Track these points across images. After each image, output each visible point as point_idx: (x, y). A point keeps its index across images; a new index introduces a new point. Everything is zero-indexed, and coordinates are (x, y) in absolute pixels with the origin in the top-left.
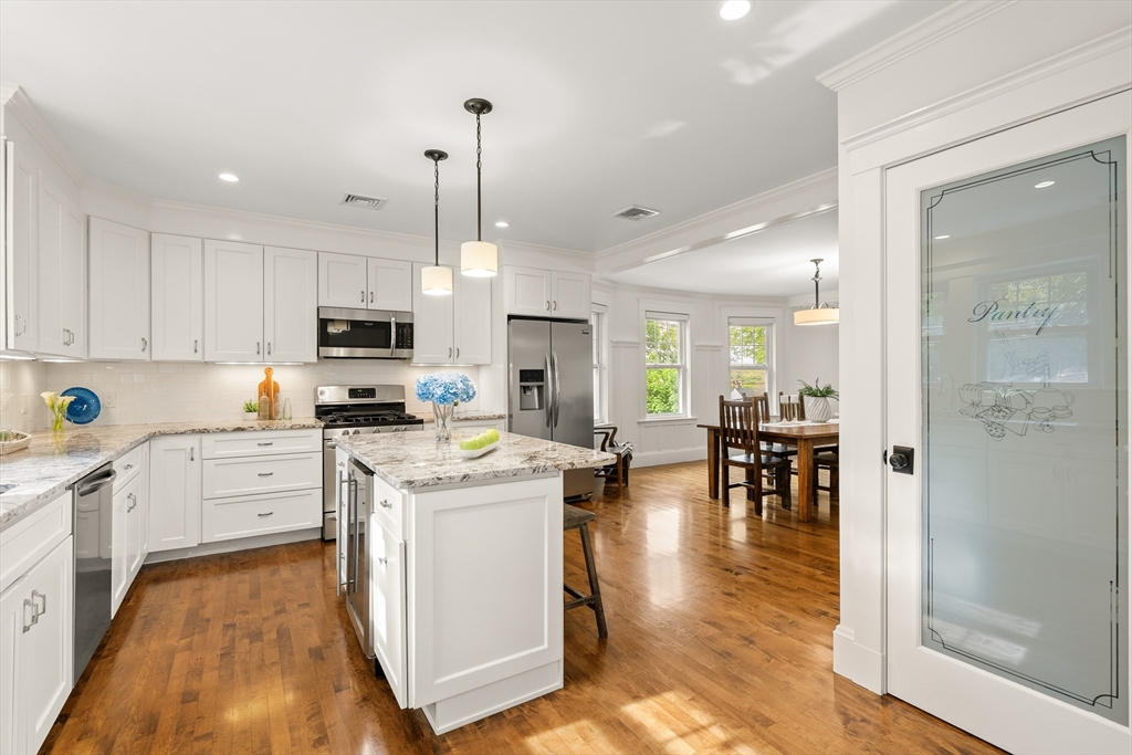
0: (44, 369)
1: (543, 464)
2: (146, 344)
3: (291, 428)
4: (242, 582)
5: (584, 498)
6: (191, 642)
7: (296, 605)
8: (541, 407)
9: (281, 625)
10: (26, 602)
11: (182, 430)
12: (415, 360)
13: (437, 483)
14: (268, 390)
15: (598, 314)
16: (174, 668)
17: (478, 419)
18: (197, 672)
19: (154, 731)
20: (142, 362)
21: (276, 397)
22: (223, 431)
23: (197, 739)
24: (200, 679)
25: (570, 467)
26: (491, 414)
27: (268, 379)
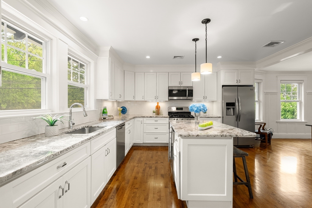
0: (118, 103)
1: (225, 134)
2: (134, 97)
3: (162, 117)
4: (150, 153)
5: (250, 146)
6: (138, 165)
7: (160, 162)
8: (234, 115)
9: (156, 166)
10: (106, 150)
11: (140, 116)
12: (193, 100)
13: (189, 136)
14: (158, 108)
15: (258, 83)
16: (134, 170)
17: (212, 117)
18: (138, 173)
19: (128, 184)
20: (133, 101)
21: (159, 109)
22: (148, 117)
23: (135, 188)
24: (138, 175)
25: (236, 136)
26: (216, 116)
27: (158, 105)
